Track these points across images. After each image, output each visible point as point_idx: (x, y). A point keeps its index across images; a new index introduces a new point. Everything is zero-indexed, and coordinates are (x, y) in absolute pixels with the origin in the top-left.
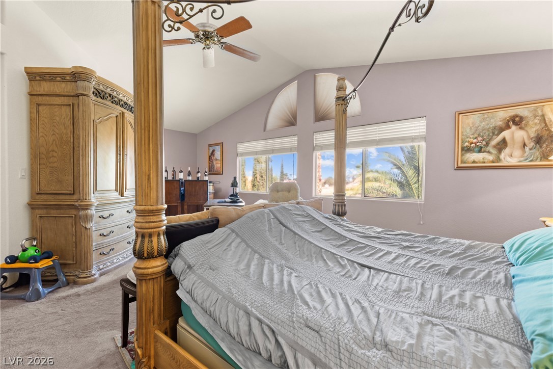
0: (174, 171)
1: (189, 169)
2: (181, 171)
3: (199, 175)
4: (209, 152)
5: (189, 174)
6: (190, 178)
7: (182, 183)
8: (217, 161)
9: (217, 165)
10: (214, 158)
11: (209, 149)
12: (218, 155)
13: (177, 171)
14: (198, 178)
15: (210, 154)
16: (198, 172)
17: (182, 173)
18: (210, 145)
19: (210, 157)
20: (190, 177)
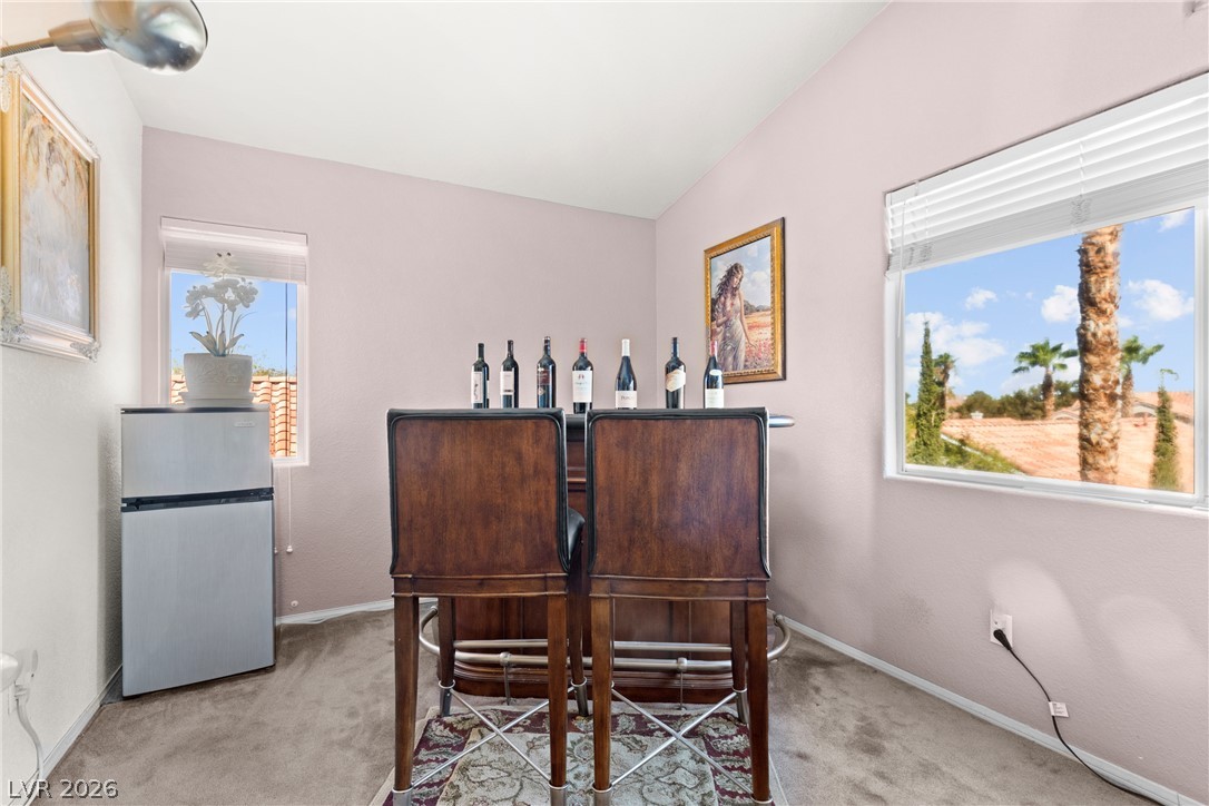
0: (548, 364)
1: (626, 352)
2: (583, 364)
3: (679, 380)
4: (708, 281)
5: (626, 379)
6: (630, 400)
7: (575, 429)
8: (756, 318)
9: (756, 336)
10: (733, 304)
11: (709, 270)
12: (756, 286)
13: (564, 358)
14: (673, 398)
15: (715, 290)
16: (674, 365)
17: (588, 373)
18: (713, 253)
19: (714, 302)
20: (631, 394)
